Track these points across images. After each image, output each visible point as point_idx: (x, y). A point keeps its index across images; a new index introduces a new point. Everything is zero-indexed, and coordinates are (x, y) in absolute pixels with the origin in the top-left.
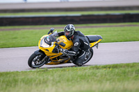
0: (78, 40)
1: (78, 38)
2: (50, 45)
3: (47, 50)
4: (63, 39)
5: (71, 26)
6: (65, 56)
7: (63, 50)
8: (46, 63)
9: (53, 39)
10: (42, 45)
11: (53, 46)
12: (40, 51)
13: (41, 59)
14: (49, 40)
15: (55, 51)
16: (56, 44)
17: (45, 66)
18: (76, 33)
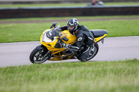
1: (82, 33)
2: (53, 39)
3: (49, 45)
4: (66, 34)
5: (74, 20)
6: (69, 52)
7: (66, 45)
8: (49, 59)
9: (55, 34)
10: (44, 40)
11: (55, 41)
12: (42, 46)
13: (43, 54)
14: (51, 35)
15: (58, 46)
16: (59, 39)
17: (48, 62)
18: (80, 27)
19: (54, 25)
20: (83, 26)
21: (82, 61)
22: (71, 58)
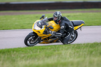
0: (64, 24)
2: (41, 28)
3: (39, 32)
5: (58, 12)
6: (54, 37)
7: (52, 32)
8: (39, 42)
10: (35, 28)
11: (43, 29)
17: (38, 45)
18: (62, 18)
19: (43, 17)
20: (65, 17)
21: (64, 44)
22: (56, 42)
